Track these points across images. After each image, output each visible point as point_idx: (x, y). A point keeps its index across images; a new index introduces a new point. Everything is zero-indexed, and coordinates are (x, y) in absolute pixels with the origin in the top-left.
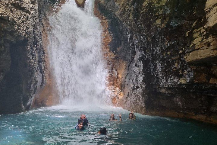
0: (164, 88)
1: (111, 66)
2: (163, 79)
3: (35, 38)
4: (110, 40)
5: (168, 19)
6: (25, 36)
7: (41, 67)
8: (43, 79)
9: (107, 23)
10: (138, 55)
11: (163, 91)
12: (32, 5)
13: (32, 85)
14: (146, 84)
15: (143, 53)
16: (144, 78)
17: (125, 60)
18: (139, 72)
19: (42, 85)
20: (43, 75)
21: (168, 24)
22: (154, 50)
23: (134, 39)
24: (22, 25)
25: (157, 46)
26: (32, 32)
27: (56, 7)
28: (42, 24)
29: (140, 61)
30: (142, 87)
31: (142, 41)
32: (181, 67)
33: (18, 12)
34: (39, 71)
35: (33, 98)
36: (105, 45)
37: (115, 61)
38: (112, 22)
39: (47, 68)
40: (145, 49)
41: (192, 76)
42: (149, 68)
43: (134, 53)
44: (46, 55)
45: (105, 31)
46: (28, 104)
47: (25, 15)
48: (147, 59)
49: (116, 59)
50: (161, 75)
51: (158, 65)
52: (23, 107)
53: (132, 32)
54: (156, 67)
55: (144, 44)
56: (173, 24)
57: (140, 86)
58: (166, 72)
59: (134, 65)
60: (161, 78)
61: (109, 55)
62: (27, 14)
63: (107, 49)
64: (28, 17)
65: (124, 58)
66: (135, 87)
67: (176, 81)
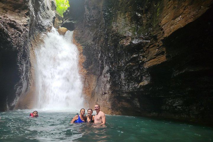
0: (126, 93)
1: (84, 79)
2: (126, 85)
3: (24, 51)
4: (84, 60)
5: (130, 39)
6: (16, 48)
7: (27, 76)
8: (28, 86)
9: (82, 49)
10: (106, 68)
11: (125, 95)
12: (24, 27)
13: (18, 89)
14: (112, 90)
15: (110, 66)
16: (111, 85)
17: (95, 75)
18: (107, 82)
19: (26, 91)
20: (28, 83)
21: (131, 43)
22: (119, 63)
23: (104, 56)
24: (15, 39)
25: (122, 60)
26: (23, 47)
27: (43, 34)
28: (31, 45)
29: (107, 73)
30: (109, 93)
31: (110, 57)
32: (141, 74)
33: (13, 30)
34: (25, 78)
35: (17, 100)
36: (80, 63)
37: (87, 76)
38: (85, 48)
39: (32, 77)
40: (112, 63)
41: (150, 80)
42: (115, 78)
43: (102, 68)
44: (32, 68)
45: (80, 54)
46: (13, 104)
47: (18, 33)
48: (114, 71)
49: (88, 74)
50: (124, 82)
51: (122, 75)
52: (8, 107)
53: (102, 52)
54: (120, 77)
55: (111, 60)
56: (135, 42)
57: (107, 92)
58: (128, 80)
59: (103, 76)
60: (124, 85)
61: (83, 71)
62: (20, 33)
63: (81, 67)
64: (20, 35)
65: (94, 74)
66: (103, 94)
67: (136, 86)
